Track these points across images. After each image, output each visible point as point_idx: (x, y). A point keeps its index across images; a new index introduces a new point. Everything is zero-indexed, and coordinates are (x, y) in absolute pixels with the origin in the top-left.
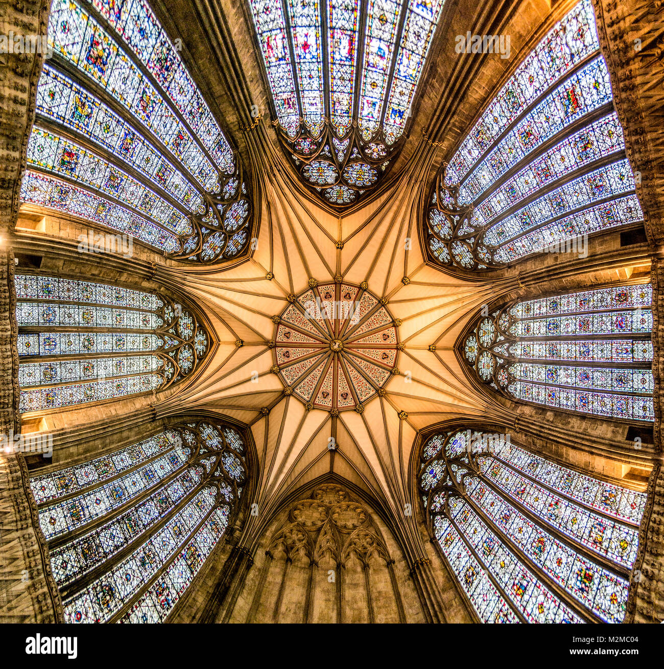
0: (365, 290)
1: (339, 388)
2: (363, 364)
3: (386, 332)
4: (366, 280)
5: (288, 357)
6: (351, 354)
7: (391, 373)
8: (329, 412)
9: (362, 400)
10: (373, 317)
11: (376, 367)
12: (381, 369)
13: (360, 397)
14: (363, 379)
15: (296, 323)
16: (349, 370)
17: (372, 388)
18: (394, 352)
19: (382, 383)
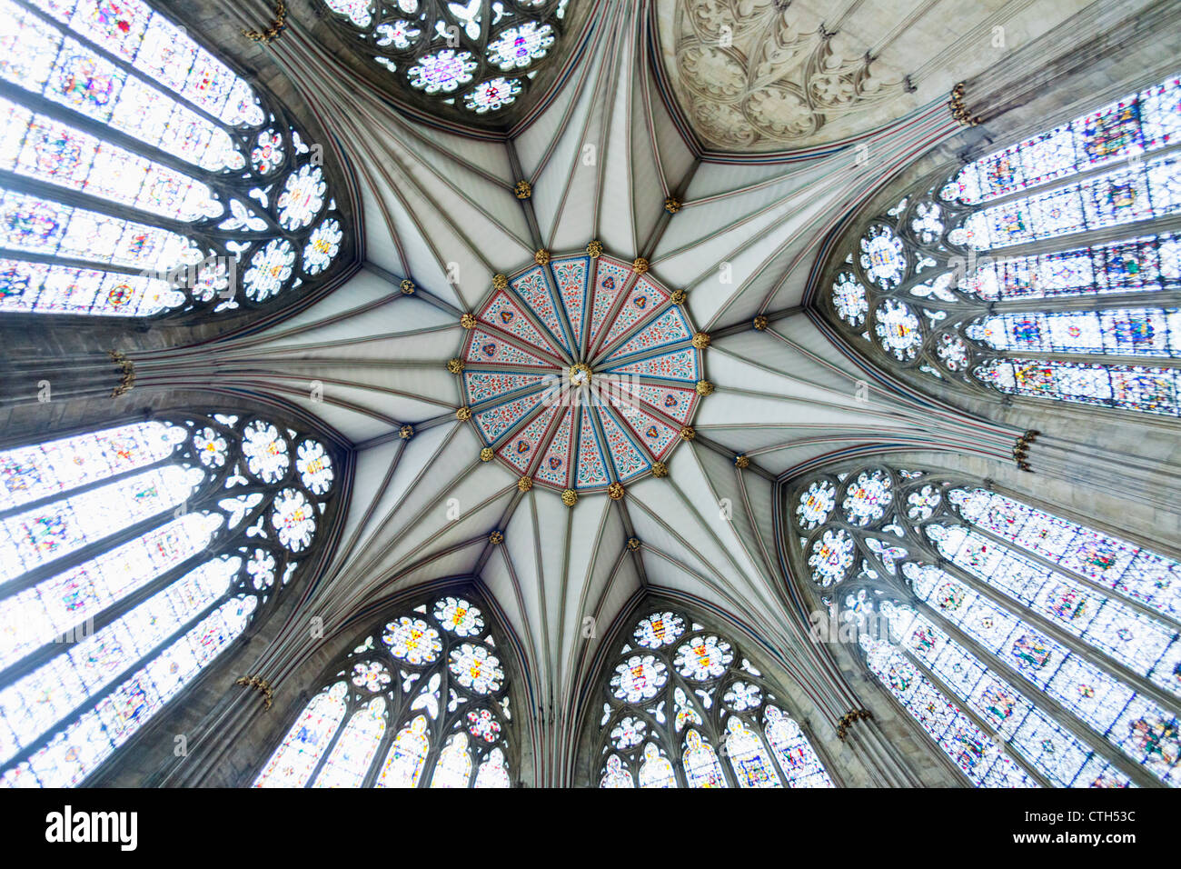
0: (490, 445)
1: (611, 301)
2: (552, 321)
3: (485, 358)
4: (480, 462)
5: (670, 396)
6: (564, 349)
7: (509, 284)
8: (651, 270)
9: (584, 261)
10: (497, 393)
11: (532, 305)
12: (525, 298)
13: (584, 269)
14: (564, 297)
15: (629, 444)
16: (579, 323)
17: (556, 272)
18: (486, 317)
19: (535, 273)
